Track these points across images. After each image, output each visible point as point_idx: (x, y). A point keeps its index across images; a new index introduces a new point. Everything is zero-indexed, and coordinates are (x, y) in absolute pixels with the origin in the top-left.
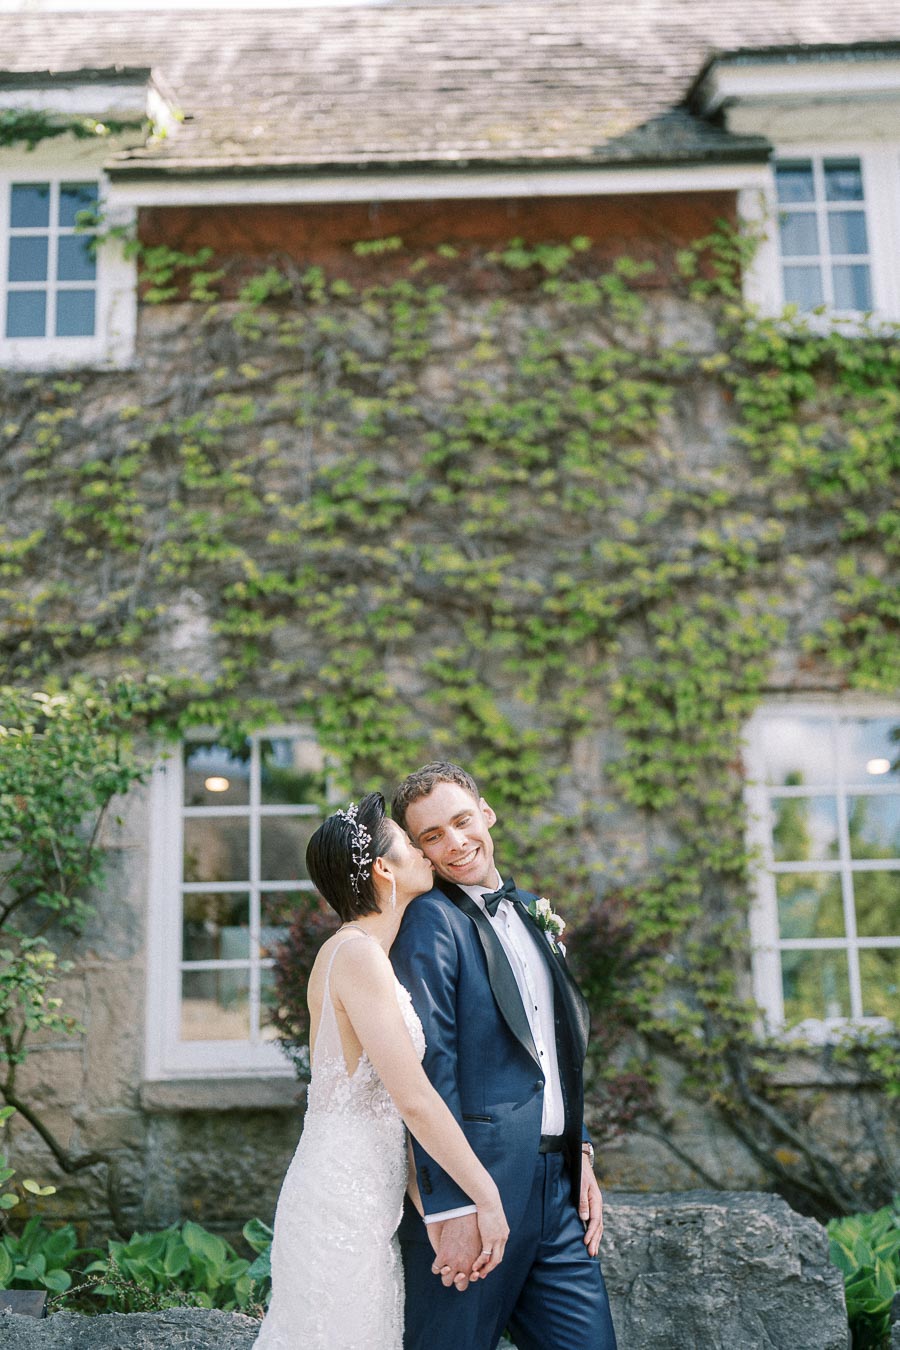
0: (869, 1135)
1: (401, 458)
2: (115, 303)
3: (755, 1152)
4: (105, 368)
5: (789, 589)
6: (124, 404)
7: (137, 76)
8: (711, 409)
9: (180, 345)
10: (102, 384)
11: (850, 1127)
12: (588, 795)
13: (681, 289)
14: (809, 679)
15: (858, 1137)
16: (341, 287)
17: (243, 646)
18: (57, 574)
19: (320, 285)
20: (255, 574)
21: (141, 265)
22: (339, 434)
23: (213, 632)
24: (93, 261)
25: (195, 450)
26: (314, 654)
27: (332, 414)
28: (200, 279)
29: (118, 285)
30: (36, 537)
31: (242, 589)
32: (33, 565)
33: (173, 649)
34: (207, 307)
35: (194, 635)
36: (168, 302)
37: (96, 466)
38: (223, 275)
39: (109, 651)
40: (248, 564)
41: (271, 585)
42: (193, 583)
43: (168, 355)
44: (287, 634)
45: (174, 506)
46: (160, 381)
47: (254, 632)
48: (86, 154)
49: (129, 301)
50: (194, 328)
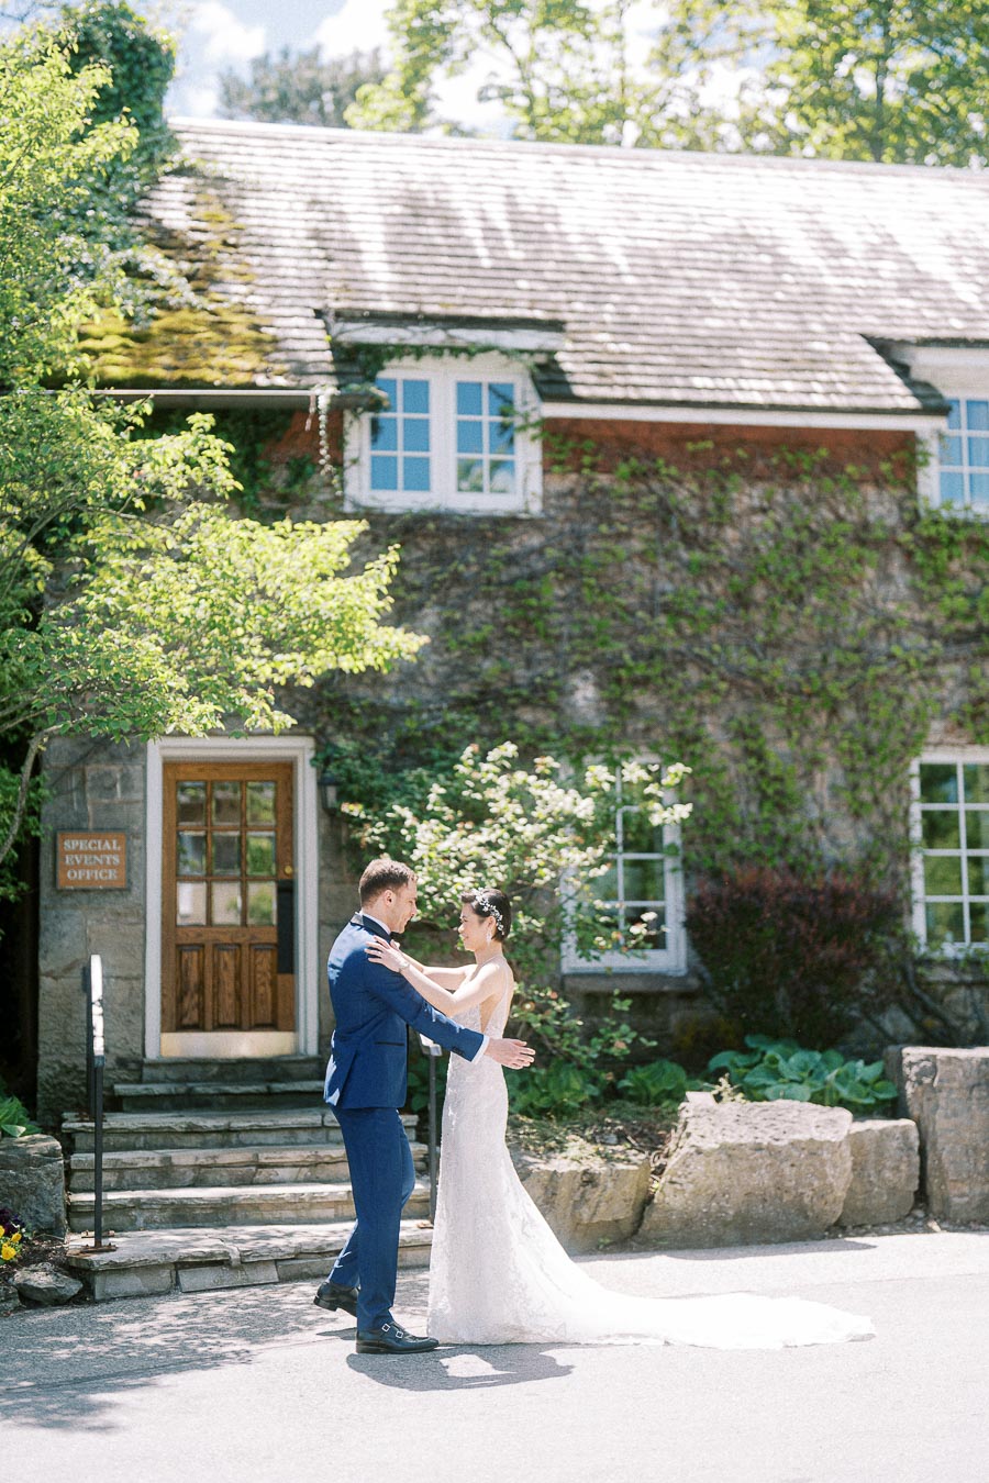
0: (976, 1011)
1: (710, 587)
2: (528, 471)
3: (913, 1020)
4: (523, 516)
5: (940, 683)
6: (535, 540)
7: (556, 326)
8: (896, 563)
9: (570, 502)
10: (521, 528)
11: (965, 1007)
12: (821, 807)
13: (879, 482)
14: (949, 739)
15: (970, 1012)
16: (673, 471)
17: (618, 707)
18: (496, 653)
19: (664, 471)
20: (631, 663)
21: (546, 447)
22: (674, 570)
23: (598, 697)
24: (511, 441)
25: (593, 581)
26: (660, 712)
27: (667, 555)
28: (587, 460)
29: (530, 460)
30: (487, 629)
31: (623, 673)
32: (484, 647)
33: (573, 706)
34: (591, 480)
35: (585, 698)
36: (564, 474)
37: (527, 585)
38: (600, 458)
39: (535, 706)
40: (627, 657)
41: (640, 670)
42: (587, 666)
43: (562, 508)
44: (643, 699)
45: (577, 615)
46: (558, 526)
47: (627, 698)
48: (506, 365)
49: (537, 471)
50: (580, 491)
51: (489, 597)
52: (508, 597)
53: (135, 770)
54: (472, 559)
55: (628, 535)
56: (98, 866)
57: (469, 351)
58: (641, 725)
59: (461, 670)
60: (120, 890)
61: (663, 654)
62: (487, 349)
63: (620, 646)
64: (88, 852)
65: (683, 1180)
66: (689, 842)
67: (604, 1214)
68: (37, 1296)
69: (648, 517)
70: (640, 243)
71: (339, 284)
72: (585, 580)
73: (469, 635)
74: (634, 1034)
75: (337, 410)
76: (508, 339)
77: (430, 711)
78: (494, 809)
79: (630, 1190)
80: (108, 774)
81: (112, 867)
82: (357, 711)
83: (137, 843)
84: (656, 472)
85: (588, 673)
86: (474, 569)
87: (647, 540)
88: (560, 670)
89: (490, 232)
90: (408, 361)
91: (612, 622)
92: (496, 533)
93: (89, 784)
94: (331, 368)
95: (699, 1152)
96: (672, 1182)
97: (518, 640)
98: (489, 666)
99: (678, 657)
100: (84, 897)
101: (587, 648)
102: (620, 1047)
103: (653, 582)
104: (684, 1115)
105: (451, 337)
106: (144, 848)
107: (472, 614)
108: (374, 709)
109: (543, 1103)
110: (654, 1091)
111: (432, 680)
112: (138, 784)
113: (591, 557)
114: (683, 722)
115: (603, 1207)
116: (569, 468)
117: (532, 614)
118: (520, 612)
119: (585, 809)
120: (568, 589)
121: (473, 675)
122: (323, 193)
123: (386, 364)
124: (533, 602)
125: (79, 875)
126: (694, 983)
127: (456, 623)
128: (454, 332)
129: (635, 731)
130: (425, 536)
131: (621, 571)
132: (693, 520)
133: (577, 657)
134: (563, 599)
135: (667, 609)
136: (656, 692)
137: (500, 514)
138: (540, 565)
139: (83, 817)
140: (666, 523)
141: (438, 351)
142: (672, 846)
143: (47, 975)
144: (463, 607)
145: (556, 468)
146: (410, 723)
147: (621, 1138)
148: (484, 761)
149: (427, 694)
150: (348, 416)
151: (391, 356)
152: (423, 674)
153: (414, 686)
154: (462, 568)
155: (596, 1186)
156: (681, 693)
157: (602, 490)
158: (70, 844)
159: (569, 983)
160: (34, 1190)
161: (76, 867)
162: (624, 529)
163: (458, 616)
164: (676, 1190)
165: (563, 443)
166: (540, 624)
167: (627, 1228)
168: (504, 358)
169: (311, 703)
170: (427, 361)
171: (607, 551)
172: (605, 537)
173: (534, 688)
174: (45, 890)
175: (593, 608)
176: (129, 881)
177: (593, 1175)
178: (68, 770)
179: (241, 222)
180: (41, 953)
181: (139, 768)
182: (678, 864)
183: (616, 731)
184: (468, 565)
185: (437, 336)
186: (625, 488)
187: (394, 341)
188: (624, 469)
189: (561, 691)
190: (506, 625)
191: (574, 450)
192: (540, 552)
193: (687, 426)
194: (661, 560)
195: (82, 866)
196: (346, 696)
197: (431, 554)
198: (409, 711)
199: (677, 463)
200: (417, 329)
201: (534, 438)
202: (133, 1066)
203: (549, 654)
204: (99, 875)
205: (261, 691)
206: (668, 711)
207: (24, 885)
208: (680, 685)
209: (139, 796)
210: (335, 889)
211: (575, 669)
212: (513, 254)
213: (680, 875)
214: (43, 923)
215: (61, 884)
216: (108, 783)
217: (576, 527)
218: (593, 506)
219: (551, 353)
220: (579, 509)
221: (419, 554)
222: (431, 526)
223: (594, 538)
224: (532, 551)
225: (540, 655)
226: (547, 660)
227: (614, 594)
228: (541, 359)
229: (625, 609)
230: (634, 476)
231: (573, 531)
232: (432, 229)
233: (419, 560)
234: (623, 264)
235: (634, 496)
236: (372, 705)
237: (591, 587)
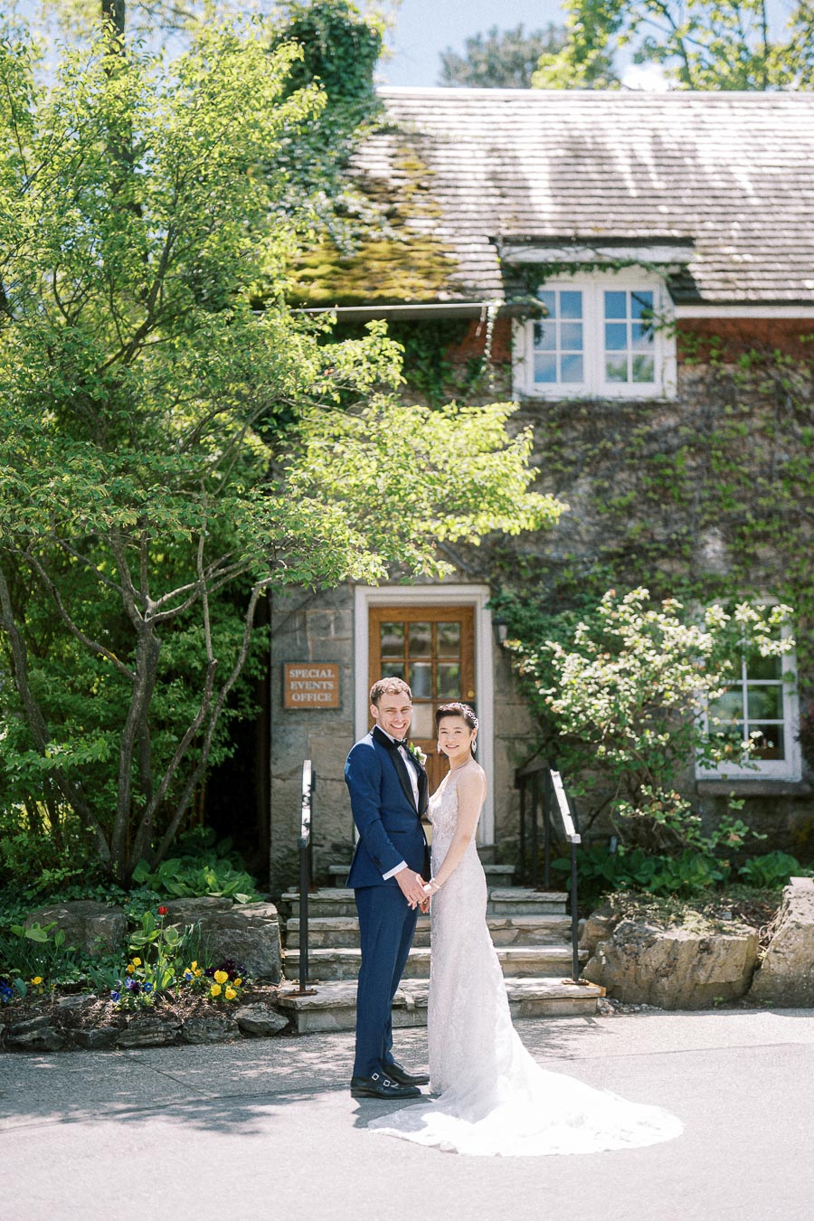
2: (664, 364)
4: (662, 401)
6: (671, 421)
7: (687, 242)
9: (701, 388)
10: (659, 411)
16: (788, 359)
17: (742, 558)
18: (639, 514)
19: (780, 360)
20: (753, 521)
21: (679, 343)
22: (789, 443)
23: (724, 549)
24: (651, 338)
25: (719, 454)
26: (778, 563)
27: (784, 431)
28: (714, 353)
29: (666, 354)
30: (631, 495)
31: (746, 530)
32: (629, 511)
33: (705, 558)
34: (718, 370)
35: (714, 551)
36: (695, 365)
37: (662, 458)
38: (725, 351)
39: (671, 558)
40: (749, 516)
41: (760, 527)
42: (715, 524)
43: (694, 394)
44: (763, 551)
45: (706, 482)
46: (690, 409)
47: (750, 550)
48: (646, 277)
49: (672, 363)
50: (708, 379)
51: (633, 468)
52: (648, 469)
53: (345, 613)
54: (618, 437)
55: (750, 415)
56: (317, 691)
57: (615, 266)
58: (762, 573)
59: (610, 529)
60: (334, 710)
61: (780, 514)
62: (630, 263)
63: (741, 507)
64: (310, 679)
65: (785, 950)
66: (803, 671)
67: (719, 977)
68: (253, 1029)
69: (767, 399)
70: (766, 170)
71: (510, 216)
72: (713, 452)
73: (615, 500)
74: (747, 829)
75: (504, 319)
76: (647, 255)
77: (584, 563)
78: (628, 643)
79: (740, 957)
80: (324, 617)
81: (327, 691)
82: (524, 564)
83: (347, 672)
84: (774, 361)
85: (716, 530)
86: (620, 446)
87: (767, 418)
88: (692, 528)
89: (638, 167)
90: (564, 276)
91: (736, 488)
92: (638, 415)
93: (309, 625)
94: (500, 285)
95: (798, 927)
96: (776, 952)
97: (658, 504)
98: (633, 526)
99: (793, 516)
100: (306, 716)
101: (716, 509)
102: (735, 839)
103: (772, 453)
104: (787, 896)
105: (599, 254)
106: (353, 677)
107: (619, 483)
108: (538, 562)
109: (674, 885)
110: (768, 877)
111: (586, 538)
112: (348, 624)
113: (718, 433)
114: (797, 570)
115: (717, 970)
116: (699, 359)
117: (668, 482)
118: (658, 481)
119: (705, 642)
120: (699, 460)
121: (619, 533)
122: (501, 142)
123: (546, 279)
124: (669, 472)
125: (301, 697)
126: (807, 788)
127: (605, 491)
128: (600, 251)
129: (758, 578)
130: (579, 420)
131: (744, 444)
132: (804, 400)
133: (707, 517)
134: (695, 469)
135: (782, 475)
136: (774, 545)
137: (640, 400)
138: (675, 442)
139: (305, 651)
140: (781, 403)
141: (588, 267)
142: (789, 673)
143: (277, 777)
144: (610, 478)
145: (688, 361)
146: (567, 574)
147: (735, 913)
148: (622, 603)
149: (582, 549)
150: (515, 323)
151: (549, 272)
152: (579, 533)
153: (569, 542)
154: (609, 445)
155: (710, 953)
156: (796, 546)
157: (728, 378)
158: (294, 673)
159: (700, 787)
160: (256, 945)
161: (300, 691)
162: (746, 409)
163: (606, 484)
164: (779, 959)
165: (694, 339)
166: (675, 491)
167: (739, 989)
168: (644, 271)
169: (487, 559)
170: (581, 275)
171: (732, 428)
172: (729, 417)
173: (671, 543)
174: (275, 709)
175: (720, 476)
176: (341, 703)
177: (708, 944)
178: (292, 614)
179: (432, 169)
180: (273, 759)
181: (349, 611)
182: (795, 688)
183: (740, 578)
184: (614, 443)
185: (587, 255)
186: (747, 375)
187: (552, 260)
188: (745, 359)
189: (693, 546)
190: (647, 491)
191: (703, 345)
192: (675, 430)
193: (800, 321)
194: (778, 435)
195: (304, 691)
196: (514, 552)
197: (584, 434)
198: (567, 564)
199: (792, 353)
200: (570, 249)
201: (669, 336)
202: (345, 851)
203: (684, 514)
204: (317, 697)
205: (426, 546)
206: (785, 561)
207: (258, 709)
208: (794, 539)
209: (349, 634)
210: (508, 710)
211: (705, 527)
212: (656, 185)
213: (796, 698)
214: (274, 736)
215: (287, 705)
216: (324, 625)
217: (706, 408)
218: (721, 390)
219: (683, 264)
220: (708, 394)
221: (575, 434)
222: (584, 411)
223: (721, 418)
224: (669, 430)
225: (676, 516)
226: (682, 519)
227: (738, 464)
228: (675, 270)
229: (748, 476)
230: (755, 365)
231: (703, 412)
232: (590, 167)
233: (574, 439)
234: (749, 188)
235: (755, 382)
236: (537, 559)
237: (718, 459)
